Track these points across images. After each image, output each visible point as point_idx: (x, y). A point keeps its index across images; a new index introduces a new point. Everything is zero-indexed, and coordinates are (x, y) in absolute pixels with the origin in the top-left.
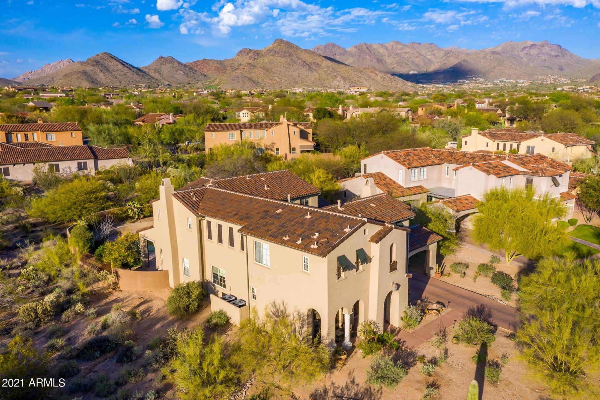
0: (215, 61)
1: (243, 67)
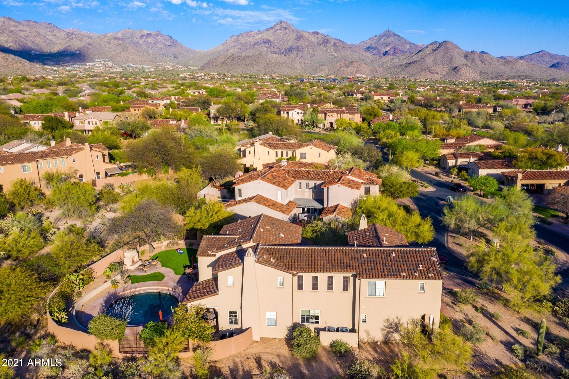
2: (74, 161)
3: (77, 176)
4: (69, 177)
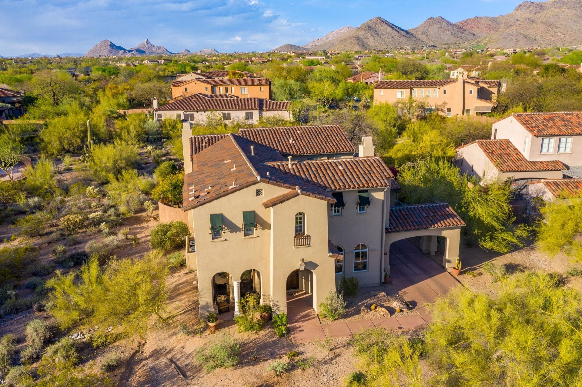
0: (488, 18)
1: (520, 22)
2: (445, 93)
3: (445, 110)
4: (438, 109)
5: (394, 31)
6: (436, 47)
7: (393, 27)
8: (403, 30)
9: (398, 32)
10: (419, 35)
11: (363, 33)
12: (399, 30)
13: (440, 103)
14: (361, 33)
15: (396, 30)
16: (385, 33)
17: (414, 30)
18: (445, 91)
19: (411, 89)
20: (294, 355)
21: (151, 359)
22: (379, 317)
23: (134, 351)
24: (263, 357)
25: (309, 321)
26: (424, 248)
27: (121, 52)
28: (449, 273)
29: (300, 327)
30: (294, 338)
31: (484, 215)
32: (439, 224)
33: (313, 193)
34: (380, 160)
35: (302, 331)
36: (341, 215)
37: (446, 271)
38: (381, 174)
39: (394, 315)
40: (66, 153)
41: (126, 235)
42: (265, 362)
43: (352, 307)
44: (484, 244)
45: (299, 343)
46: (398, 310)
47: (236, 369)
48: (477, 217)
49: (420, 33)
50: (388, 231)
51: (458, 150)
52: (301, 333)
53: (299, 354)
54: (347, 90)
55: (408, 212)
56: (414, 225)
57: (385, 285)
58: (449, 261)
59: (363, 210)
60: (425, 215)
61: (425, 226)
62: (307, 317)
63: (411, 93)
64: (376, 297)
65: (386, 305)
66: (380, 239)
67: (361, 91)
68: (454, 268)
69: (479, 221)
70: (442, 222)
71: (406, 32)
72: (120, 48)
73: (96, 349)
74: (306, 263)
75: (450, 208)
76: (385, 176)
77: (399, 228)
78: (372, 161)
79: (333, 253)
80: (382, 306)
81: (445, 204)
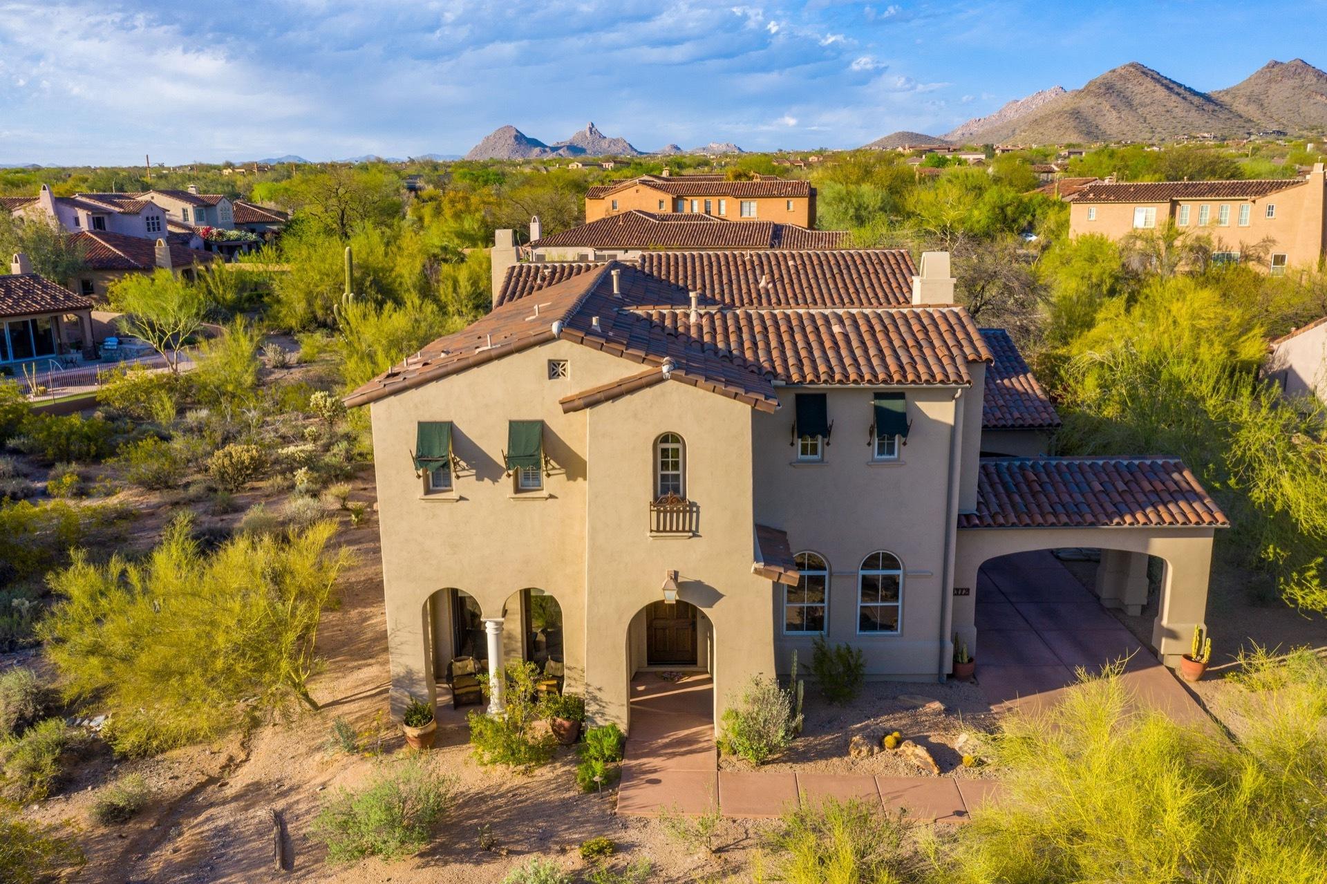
2: (1270, 214)
3: (1269, 258)
4: (1246, 257)
5: (1174, 97)
6: (1285, 134)
7: (1170, 86)
8: (1196, 94)
9: (1184, 98)
10: (1240, 106)
11: (1092, 103)
12: (1187, 94)
13: (1253, 240)
14: (1087, 103)
15: (1178, 94)
16: (1148, 101)
17: (1227, 92)
18: (1271, 208)
19: (1174, 204)
20: (601, 851)
21: (233, 805)
22: (903, 771)
23: (204, 778)
24: (517, 842)
25: (689, 756)
26: (1106, 590)
27: (537, 150)
28: (1172, 671)
29: (655, 771)
30: (623, 799)
31: (1303, 503)
32: (1139, 516)
33: (707, 379)
34: (962, 314)
35: (657, 782)
36: (822, 460)
37: (1161, 663)
38: (955, 351)
39: (951, 774)
40: (319, 327)
41: (344, 499)
42: (515, 858)
43: (828, 733)
44: (1298, 593)
45: (632, 814)
46: (967, 758)
47: (426, 865)
48: (1278, 507)
49: (1244, 100)
50: (966, 521)
51: (1275, 346)
52: (650, 790)
53: (616, 848)
54: (1002, 209)
55: (1048, 475)
56: (1055, 514)
57: (956, 682)
58: (1173, 635)
59: (891, 452)
60: (1098, 487)
61: (1089, 518)
62: (688, 745)
63: (1173, 213)
64: (909, 713)
65: (935, 738)
66: (942, 544)
67: (1039, 211)
68: (1188, 657)
69: (1283, 523)
70: (1148, 510)
71: (1207, 98)
72: (535, 143)
73: (118, 762)
74: (682, 587)
75: (1186, 474)
76: (965, 357)
77: (1005, 517)
78: (936, 315)
79: (767, 563)
80: (920, 741)
81: (1172, 461)
